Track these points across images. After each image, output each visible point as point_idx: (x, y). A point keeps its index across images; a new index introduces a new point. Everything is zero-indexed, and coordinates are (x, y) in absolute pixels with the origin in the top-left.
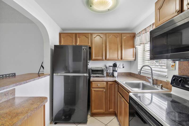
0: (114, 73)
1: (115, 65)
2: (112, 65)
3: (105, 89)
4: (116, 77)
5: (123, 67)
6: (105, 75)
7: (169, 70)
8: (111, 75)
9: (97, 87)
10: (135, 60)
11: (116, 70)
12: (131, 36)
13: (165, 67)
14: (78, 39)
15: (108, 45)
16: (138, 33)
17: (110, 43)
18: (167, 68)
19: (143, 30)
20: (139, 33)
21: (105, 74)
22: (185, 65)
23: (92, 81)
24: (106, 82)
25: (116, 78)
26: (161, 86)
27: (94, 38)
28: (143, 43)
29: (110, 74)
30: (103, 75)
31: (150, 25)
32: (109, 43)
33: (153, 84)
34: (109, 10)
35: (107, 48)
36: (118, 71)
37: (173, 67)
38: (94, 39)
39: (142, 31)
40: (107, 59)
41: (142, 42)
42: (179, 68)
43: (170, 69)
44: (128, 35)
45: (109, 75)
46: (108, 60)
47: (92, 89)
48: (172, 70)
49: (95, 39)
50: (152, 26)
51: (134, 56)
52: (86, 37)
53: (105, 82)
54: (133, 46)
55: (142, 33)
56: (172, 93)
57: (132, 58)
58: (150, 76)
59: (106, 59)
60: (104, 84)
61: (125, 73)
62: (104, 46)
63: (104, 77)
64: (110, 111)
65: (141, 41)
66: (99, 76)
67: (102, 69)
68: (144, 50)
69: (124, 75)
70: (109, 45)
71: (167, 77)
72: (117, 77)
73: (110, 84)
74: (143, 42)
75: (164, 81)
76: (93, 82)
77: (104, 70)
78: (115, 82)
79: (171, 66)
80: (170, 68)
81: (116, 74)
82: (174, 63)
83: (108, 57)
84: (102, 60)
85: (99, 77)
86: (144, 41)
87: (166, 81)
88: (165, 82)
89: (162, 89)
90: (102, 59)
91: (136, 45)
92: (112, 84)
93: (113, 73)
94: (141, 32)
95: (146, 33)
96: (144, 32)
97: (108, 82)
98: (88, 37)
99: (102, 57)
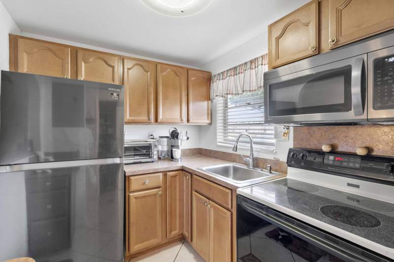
0: (175, 151)
1: (174, 135)
2: (168, 135)
3: (161, 189)
4: (178, 159)
5: (188, 138)
6: (156, 157)
7: (278, 141)
8: (164, 157)
9: (144, 187)
10: (210, 124)
11: (178, 144)
12: (203, 78)
13: (273, 136)
14: (83, 64)
15: (161, 90)
16: (220, 72)
17: (165, 86)
18: (276, 137)
19: (230, 69)
20: (222, 73)
21: (156, 155)
22: (303, 133)
23: (131, 176)
24: (164, 173)
25: (178, 161)
26: (269, 168)
27: (129, 69)
28: (231, 93)
29: (163, 155)
30: (150, 157)
31: (246, 63)
32: (163, 87)
33: (254, 166)
34: (182, 12)
35: (159, 96)
36: (181, 147)
37: (285, 135)
38: (128, 72)
39: (228, 71)
40: (159, 120)
41: (229, 91)
42: (295, 137)
43: (280, 139)
44: (200, 75)
45: (161, 155)
46: (162, 123)
47: (131, 194)
48: (284, 140)
49: (130, 71)
50: (249, 64)
51: (210, 117)
52: (106, 62)
53: (161, 174)
54: (208, 98)
55: (229, 75)
56: (288, 177)
57: (205, 121)
58: (248, 153)
59: (156, 120)
60: (160, 178)
61: (190, 149)
62: (152, 90)
63: (152, 162)
64: (171, 237)
65: (227, 89)
66: (142, 161)
67: (149, 145)
68: (226, 107)
69: (189, 154)
70: (163, 91)
71: (276, 153)
72: (180, 160)
73: (172, 177)
74: (231, 90)
75: (270, 160)
76: (132, 178)
77: (153, 147)
78: (183, 170)
79: (282, 134)
80: (280, 137)
81: (177, 153)
82: (287, 130)
83: (160, 117)
84: (148, 123)
85: (141, 163)
86: (233, 89)
87: (274, 158)
88: (273, 160)
89: (270, 172)
90: (148, 121)
91: (217, 96)
92: (175, 176)
93: (172, 151)
94: (225, 71)
95: (236, 75)
96: (233, 74)
97: (168, 173)
98: (112, 65)
99: (149, 116)
